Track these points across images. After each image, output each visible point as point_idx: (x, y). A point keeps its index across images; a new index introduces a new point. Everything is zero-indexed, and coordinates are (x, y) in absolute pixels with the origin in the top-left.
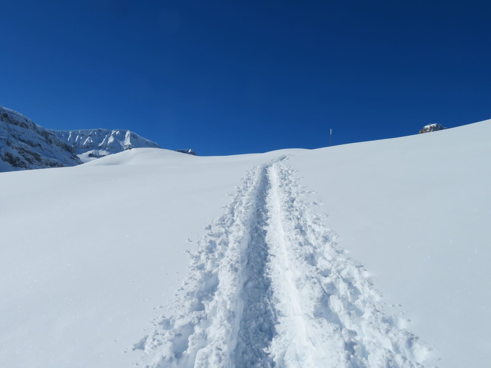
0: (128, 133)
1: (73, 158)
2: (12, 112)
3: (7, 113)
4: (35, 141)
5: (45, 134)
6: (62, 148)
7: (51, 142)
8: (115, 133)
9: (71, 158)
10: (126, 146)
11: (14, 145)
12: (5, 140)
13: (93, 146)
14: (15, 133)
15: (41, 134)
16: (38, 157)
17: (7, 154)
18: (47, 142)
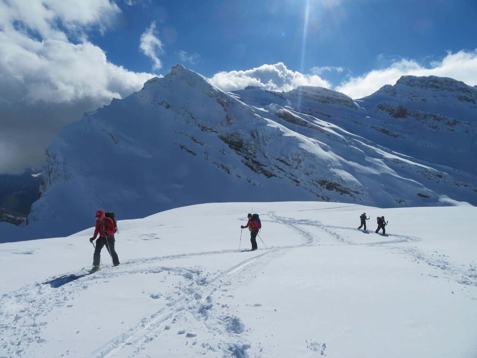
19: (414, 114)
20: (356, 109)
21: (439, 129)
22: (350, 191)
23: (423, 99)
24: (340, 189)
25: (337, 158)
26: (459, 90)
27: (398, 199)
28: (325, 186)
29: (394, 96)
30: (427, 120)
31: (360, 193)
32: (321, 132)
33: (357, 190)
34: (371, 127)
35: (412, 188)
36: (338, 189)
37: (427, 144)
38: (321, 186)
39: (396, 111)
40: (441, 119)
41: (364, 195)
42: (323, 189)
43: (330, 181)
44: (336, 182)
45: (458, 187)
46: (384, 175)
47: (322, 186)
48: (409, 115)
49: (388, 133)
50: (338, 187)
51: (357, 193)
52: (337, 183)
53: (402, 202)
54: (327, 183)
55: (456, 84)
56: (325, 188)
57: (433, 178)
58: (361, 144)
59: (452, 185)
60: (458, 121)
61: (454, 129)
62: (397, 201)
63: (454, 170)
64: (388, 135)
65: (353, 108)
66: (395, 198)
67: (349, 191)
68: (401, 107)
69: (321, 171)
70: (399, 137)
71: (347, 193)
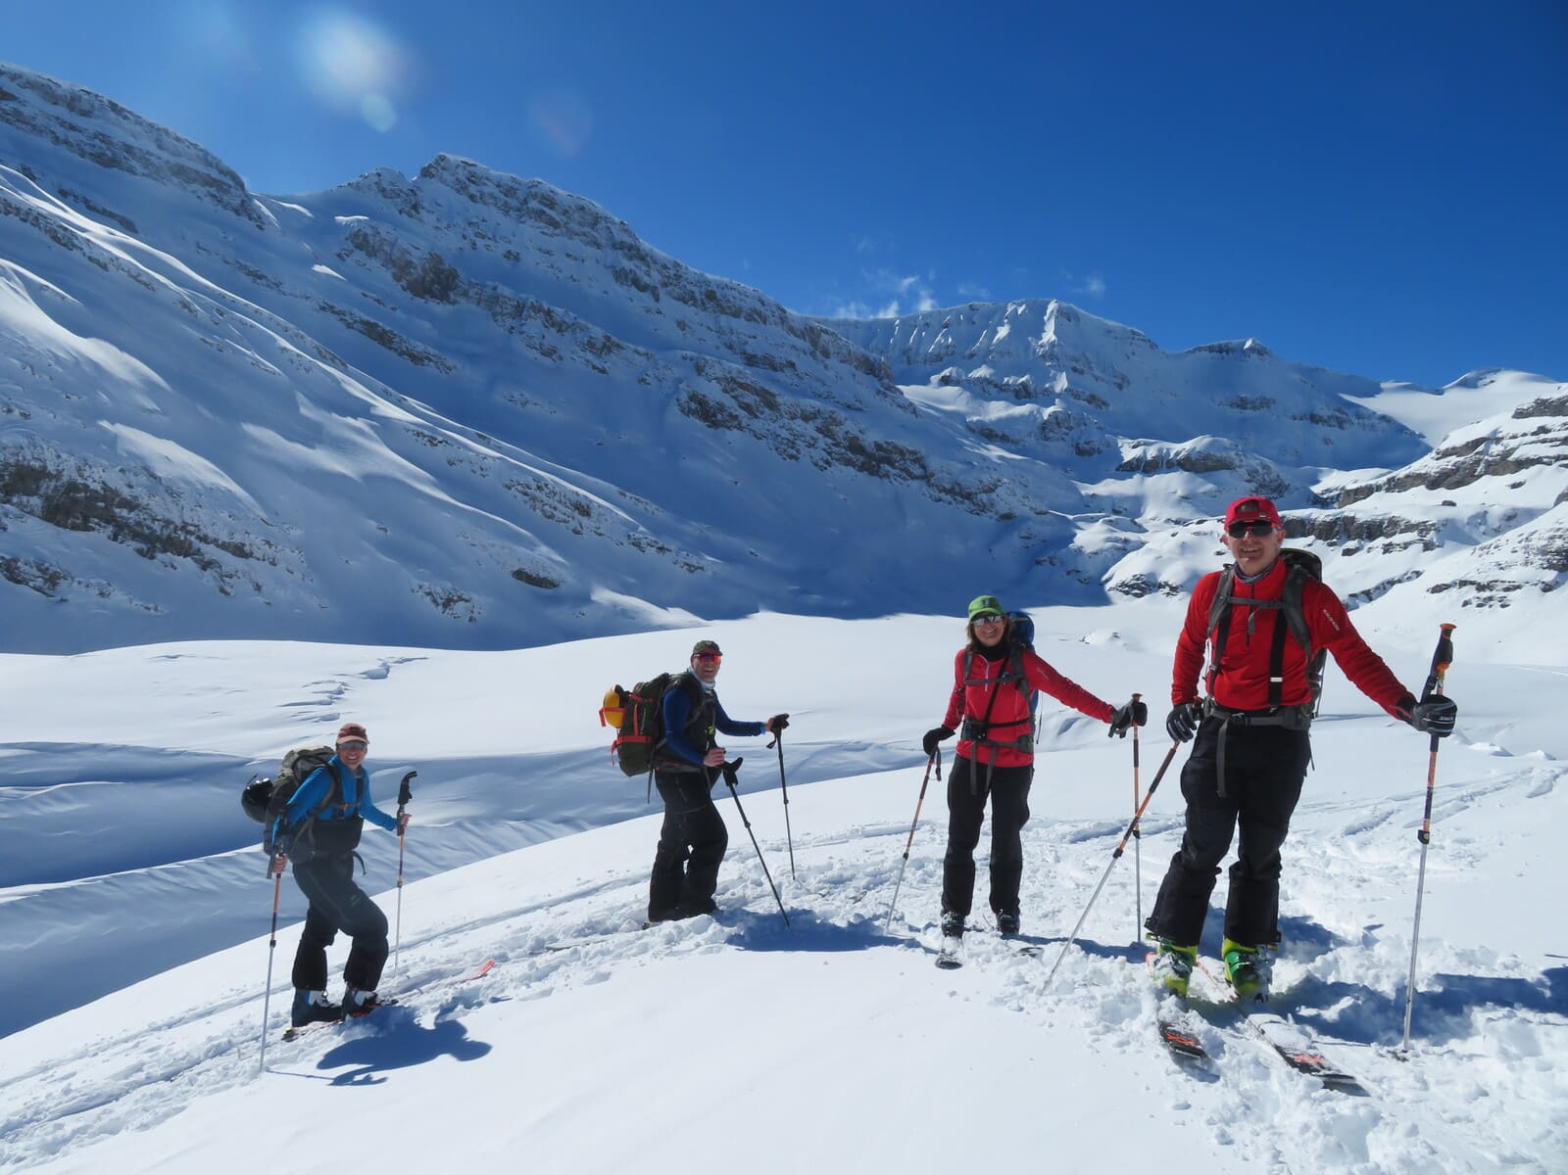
0: (1052, 306)
1: (884, 393)
2: (726, 286)
3: (715, 289)
4: (781, 355)
5: (810, 333)
6: (856, 367)
7: (826, 354)
8: (1016, 310)
9: (879, 392)
10: (1042, 346)
11: (711, 372)
12: (691, 359)
13: (953, 353)
14: (734, 338)
15: (799, 333)
16: (772, 399)
17: (693, 397)
18: (813, 354)
19: (480, 294)
20: (261, 228)
21: (561, 358)
22: (198, 537)
23: (509, 252)
24: (139, 524)
25: (134, 371)
26: (616, 249)
27: (441, 588)
28: (36, 501)
29: (410, 216)
30: (523, 322)
31: (257, 553)
32: (56, 239)
33: (238, 539)
34: (323, 308)
35: (493, 545)
36: (127, 526)
37: (527, 402)
38: (9, 502)
39: (419, 270)
40: (570, 327)
41: (281, 566)
42: (17, 517)
43: (69, 473)
44: (112, 485)
45: (639, 551)
46: (376, 481)
47: (15, 500)
48: (465, 294)
49: (391, 341)
50: (124, 512)
51: (239, 551)
52: (116, 493)
53: (456, 601)
54: (47, 486)
55: (608, 228)
56: (31, 513)
57: (562, 516)
58: (275, 340)
59: (622, 544)
60: (617, 341)
61: (606, 366)
62: (435, 601)
63: (622, 494)
64: (390, 348)
65: (244, 219)
66: (426, 584)
67: (193, 538)
68: (436, 260)
69: (10, 411)
70: (431, 364)
71: (184, 550)
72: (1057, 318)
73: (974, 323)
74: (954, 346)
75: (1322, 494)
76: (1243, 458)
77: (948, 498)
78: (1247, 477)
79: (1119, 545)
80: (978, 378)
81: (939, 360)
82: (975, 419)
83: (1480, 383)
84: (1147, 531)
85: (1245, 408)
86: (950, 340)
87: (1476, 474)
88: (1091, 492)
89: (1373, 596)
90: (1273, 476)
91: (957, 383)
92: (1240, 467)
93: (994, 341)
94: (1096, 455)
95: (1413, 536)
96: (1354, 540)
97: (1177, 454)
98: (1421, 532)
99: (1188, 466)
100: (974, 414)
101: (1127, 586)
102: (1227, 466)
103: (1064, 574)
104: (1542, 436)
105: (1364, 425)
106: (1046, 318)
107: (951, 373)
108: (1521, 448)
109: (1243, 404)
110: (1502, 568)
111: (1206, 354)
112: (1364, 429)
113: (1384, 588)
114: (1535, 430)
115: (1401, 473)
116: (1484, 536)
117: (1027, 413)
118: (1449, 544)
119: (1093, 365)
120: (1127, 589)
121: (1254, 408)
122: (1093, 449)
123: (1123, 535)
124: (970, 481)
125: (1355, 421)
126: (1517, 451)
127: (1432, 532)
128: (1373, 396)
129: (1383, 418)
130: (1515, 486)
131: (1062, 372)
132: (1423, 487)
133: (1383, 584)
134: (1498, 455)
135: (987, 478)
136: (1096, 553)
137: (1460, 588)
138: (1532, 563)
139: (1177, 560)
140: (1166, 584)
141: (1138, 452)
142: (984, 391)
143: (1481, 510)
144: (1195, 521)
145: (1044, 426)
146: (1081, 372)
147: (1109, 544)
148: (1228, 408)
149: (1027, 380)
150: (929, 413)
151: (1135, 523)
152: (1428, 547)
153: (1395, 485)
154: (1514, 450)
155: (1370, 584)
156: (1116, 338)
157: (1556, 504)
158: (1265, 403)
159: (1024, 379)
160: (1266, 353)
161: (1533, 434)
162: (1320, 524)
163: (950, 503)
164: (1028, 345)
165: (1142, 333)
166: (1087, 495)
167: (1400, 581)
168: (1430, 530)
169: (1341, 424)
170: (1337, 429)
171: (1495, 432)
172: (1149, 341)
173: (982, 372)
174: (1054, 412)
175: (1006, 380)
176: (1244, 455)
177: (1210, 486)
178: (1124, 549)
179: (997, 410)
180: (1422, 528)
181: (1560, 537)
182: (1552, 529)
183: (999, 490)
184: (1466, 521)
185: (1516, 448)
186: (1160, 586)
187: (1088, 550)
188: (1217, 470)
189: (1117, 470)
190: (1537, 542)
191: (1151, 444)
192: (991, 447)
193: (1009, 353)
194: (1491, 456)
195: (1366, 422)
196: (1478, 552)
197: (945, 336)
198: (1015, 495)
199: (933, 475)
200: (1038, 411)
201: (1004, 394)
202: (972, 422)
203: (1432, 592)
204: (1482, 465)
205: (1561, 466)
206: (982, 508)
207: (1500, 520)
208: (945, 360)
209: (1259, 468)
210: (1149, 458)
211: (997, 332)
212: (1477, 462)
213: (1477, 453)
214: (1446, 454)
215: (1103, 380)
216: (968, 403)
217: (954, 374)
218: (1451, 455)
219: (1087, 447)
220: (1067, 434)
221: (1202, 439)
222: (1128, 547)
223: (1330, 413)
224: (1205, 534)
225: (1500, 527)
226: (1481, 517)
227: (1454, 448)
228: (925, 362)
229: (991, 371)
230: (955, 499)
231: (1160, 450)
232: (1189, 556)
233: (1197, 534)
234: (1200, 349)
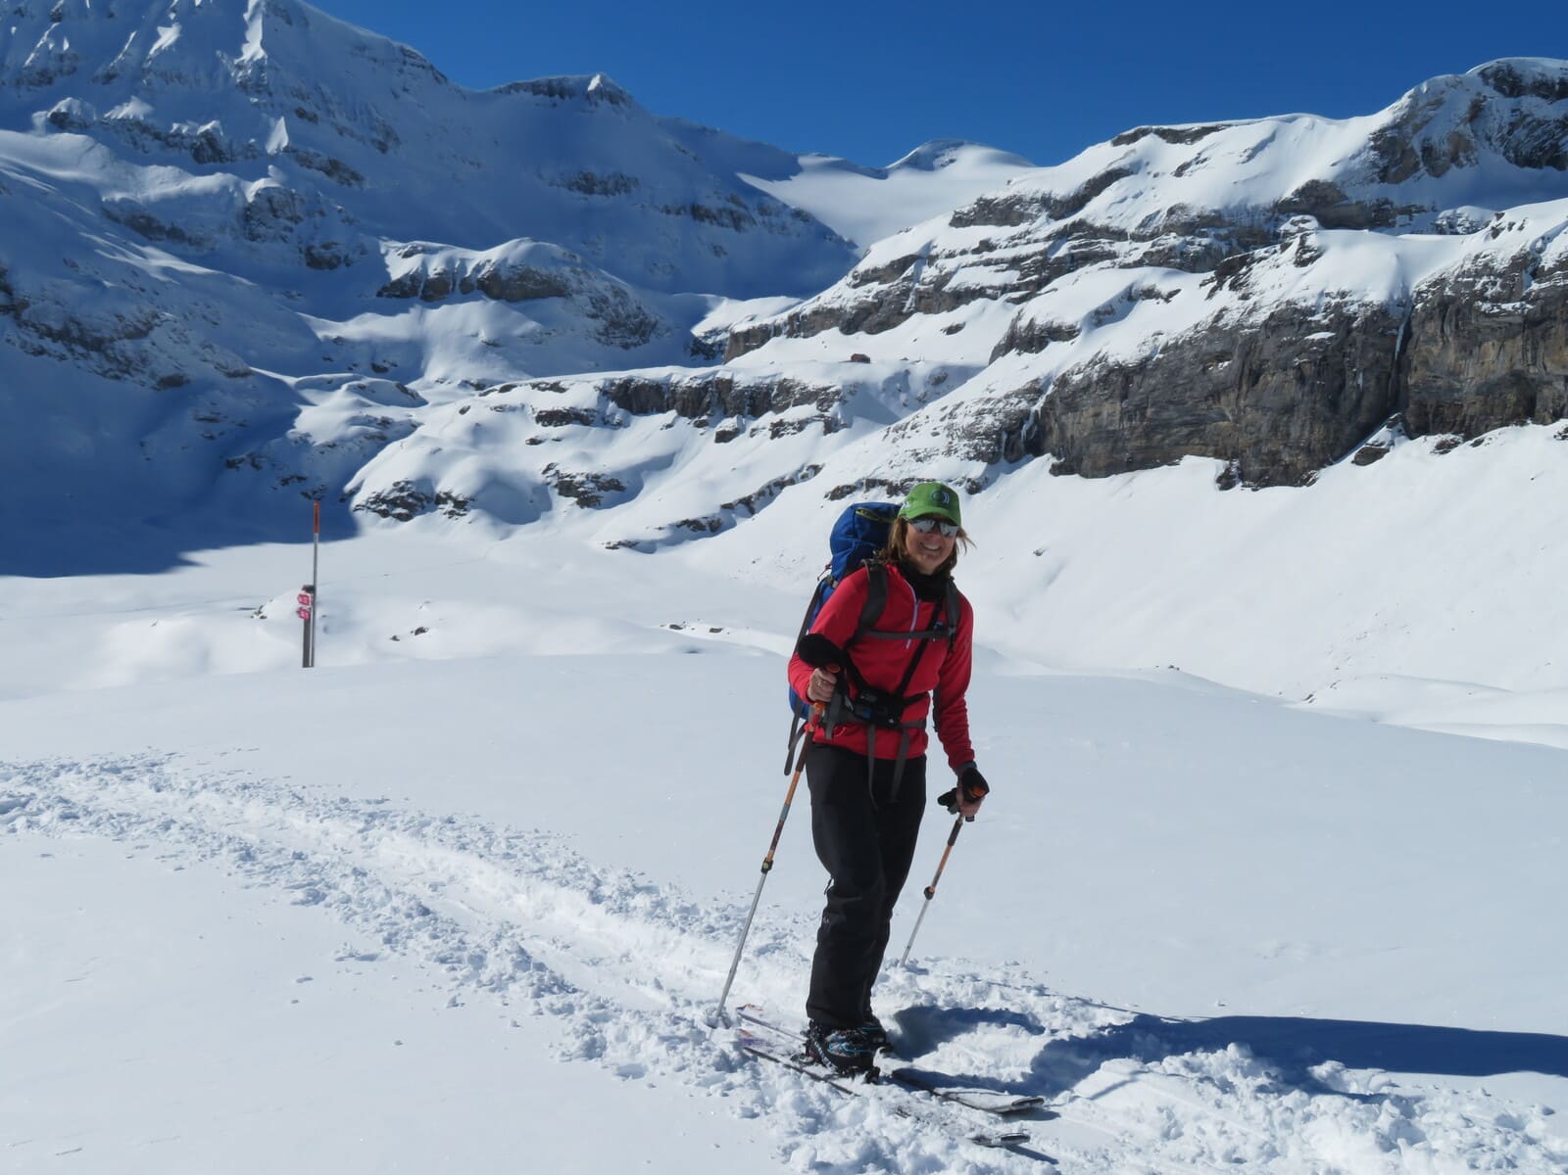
72: (266, 17)
73: (111, 15)
74: (75, 57)
75: (706, 337)
76: (582, 277)
77: (58, 347)
78: (590, 309)
79: (372, 430)
80: (122, 119)
81: (45, 81)
82: (118, 196)
83: (937, 162)
84: (424, 403)
85: (591, 191)
86: (66, 46)
87: (905, 310)
88: (333, 335)
89: (755, 506)
90: (632, 308)
91: (82, 127)
92: (579, 292)
93: (152, 52)
94: (342, 268)
95: (809, 410)
96: (732, 416)
97: (478, 269)
98: (820, 404)
99: (496, 291)
100: (116, 187)
101: (384, 501)
102: (559, 291)
103: (277, 483)
104: (986, 255)
105: (771, 226)
106: (246, 16)
107: (69, 108)
108: (961, 272)
109: (587, 185)
110: (919, 460)
111: (528, 95)
112: (771, 232)
113: (771, 494)
114: (977, 245)
115: (808, 307)
116: (905, 410)
117: (216, 190)
118: (858, 422)
119: (334, 107)
120: (384, 507)
121: (605, 192)
122: (339, 258)
123: (380, 412)
124: (99, 317)
125: (759, 219)
126: (955, 277)
127: (836, 404)
128: (788, 178)
129: (799, 214)
130: (952, 330)
131: (278, 118)
132: (835, 330)
133: (769, 487)
134: (931, 282)
135: (132, 312)
136: (332, 446)
137: (868, 490)
138: (956, 452)
139: (466, 454)
140: (448, 496)
141: (412, 265)
142: (135, 143)
143: (899, 368)
144: (498, 387)
145: (248, 214)
146: (313, 119)
147: (355, 429)
148: (564, 191)
149: (214, 128)
150: (24, 184)
151: (405, 391)
152: (831, 427)
153: (801, 327)
154: (950, 275)
155: (750, 488)
156: (375, 60)
157: (992, 360)
158: (622, 184)
159: (208, 127)
160: (623, 100)
161: (976, 251)
162: (684, 392)
163: (62, 358)
164: (217, 62)
165: (420, 54)
166: (327, 339)
167: (792, 482)
168: (833, 401)
169: (737, 222)
170: (732, 230)
171: (928, 247)
172: (432, 68)
173: (131, 110)
174: (266, 189)
175: (175, 126)
176: (585, 272)
177: (531, 325)
178: (383, 435)
179: (160, 182)
180: (820, 397)
181: (991, 411)
182: (981, 400)
183: (155, 334)
184: (880, 385)
185: (954, 273)
186: (439, 500)
187: (319, 440)
188: (543, 297)
189: (379, 294)
190: (963, 421)
191: (434, 251)
192: (149, 250)
193: (179, 77)
194: (923, 284)
195: (774, 220)
196: (892, 435)
197: (57, 37)
198: (187, 342)
199: (25, 305)
200: (237, 186)
201: (173, 153)
202: (112, 203)
203: (832, 499)
204: (912, 297)
205: (1008, 301)
206: (125, 367)
207: (926, 383)
208: (59, 81)
209: (609, 295)
210: (432, 273)
211: (157, 37)
212: (906, 293)
213: (905, 279)
214: (866, 278)
215: (352, 135)
216: (104, 167)
217: (76, 111)
218: (873, 280)
219: (327, 254)
220: (291, 230)
221: (516, 246)
222: (388, 433)
223: (721, 204)
224: (513, 409)
225: (925, 394)
226: (901, 379)
227: (875, 270)
228: (18, 83)
229: (147, 108)
230: (72, 351)
231: (450, 262)
232: (485, 447)
233: (500, 409)
234: (516, 87)
